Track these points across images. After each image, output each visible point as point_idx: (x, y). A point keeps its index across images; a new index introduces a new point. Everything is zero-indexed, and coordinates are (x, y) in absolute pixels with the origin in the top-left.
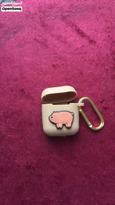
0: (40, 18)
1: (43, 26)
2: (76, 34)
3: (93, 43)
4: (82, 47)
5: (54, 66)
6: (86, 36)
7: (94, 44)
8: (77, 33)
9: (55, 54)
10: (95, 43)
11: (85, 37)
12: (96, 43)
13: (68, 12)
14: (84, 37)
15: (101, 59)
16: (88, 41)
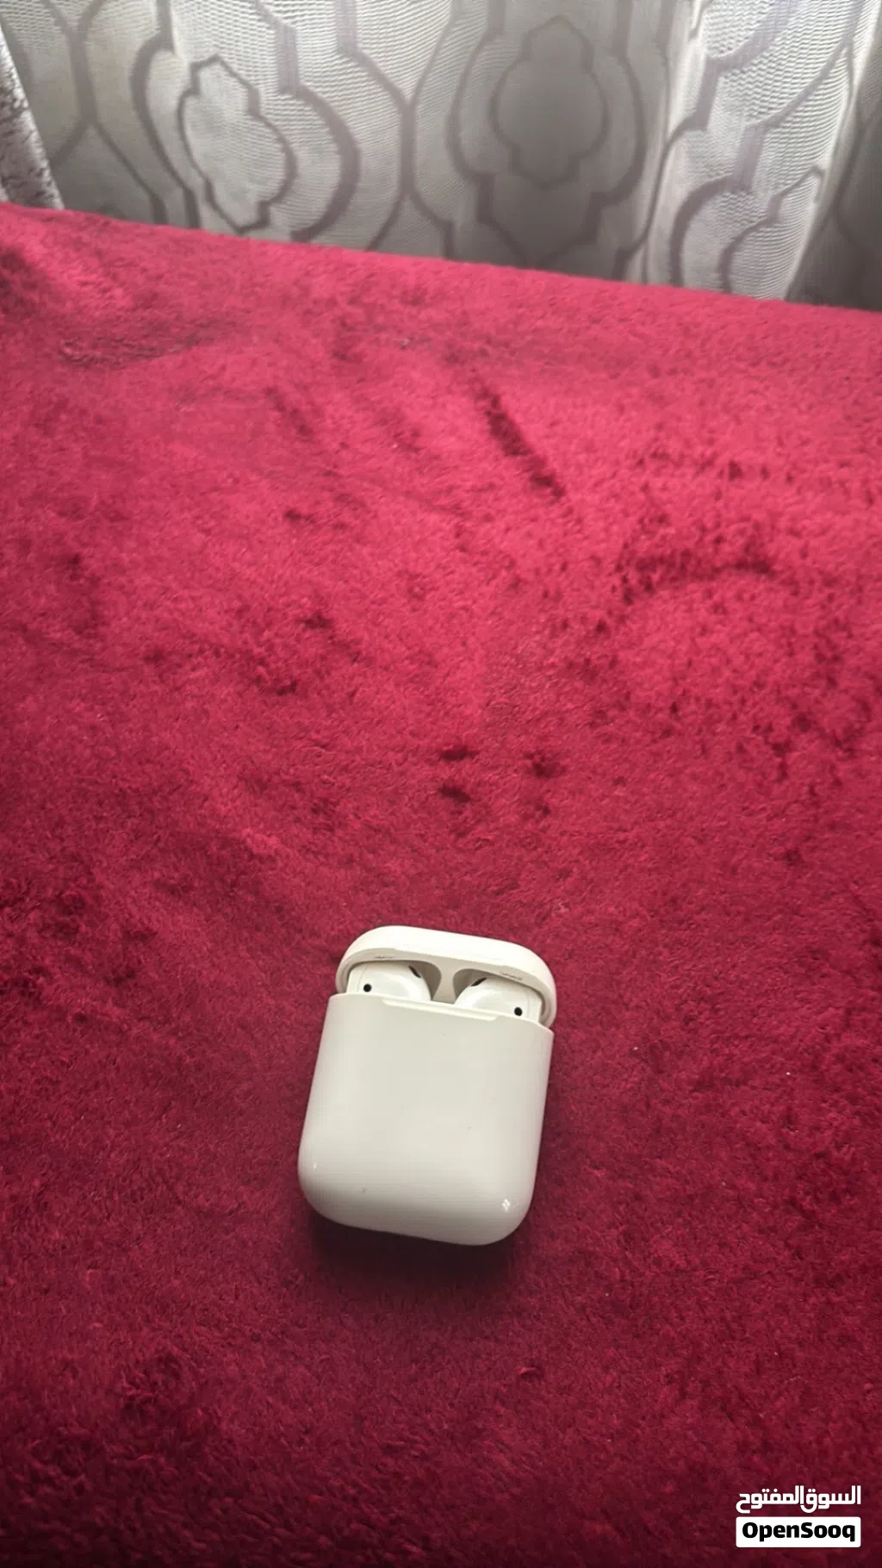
0: (344, 324)
1: (336, 354)
2: (482, 432)
3: (549, 490)
4: (481, 490)
5: (292, 515)
6: (525, 453)
7: (552, 497)
8: (488, 427)
9: (329, 474)
10: (559, 492)
11: (519, 458)
12: (563, 499)
13: (489, 342)
14: (515, 453)
15: (557, 567)
16: (527, 475)
